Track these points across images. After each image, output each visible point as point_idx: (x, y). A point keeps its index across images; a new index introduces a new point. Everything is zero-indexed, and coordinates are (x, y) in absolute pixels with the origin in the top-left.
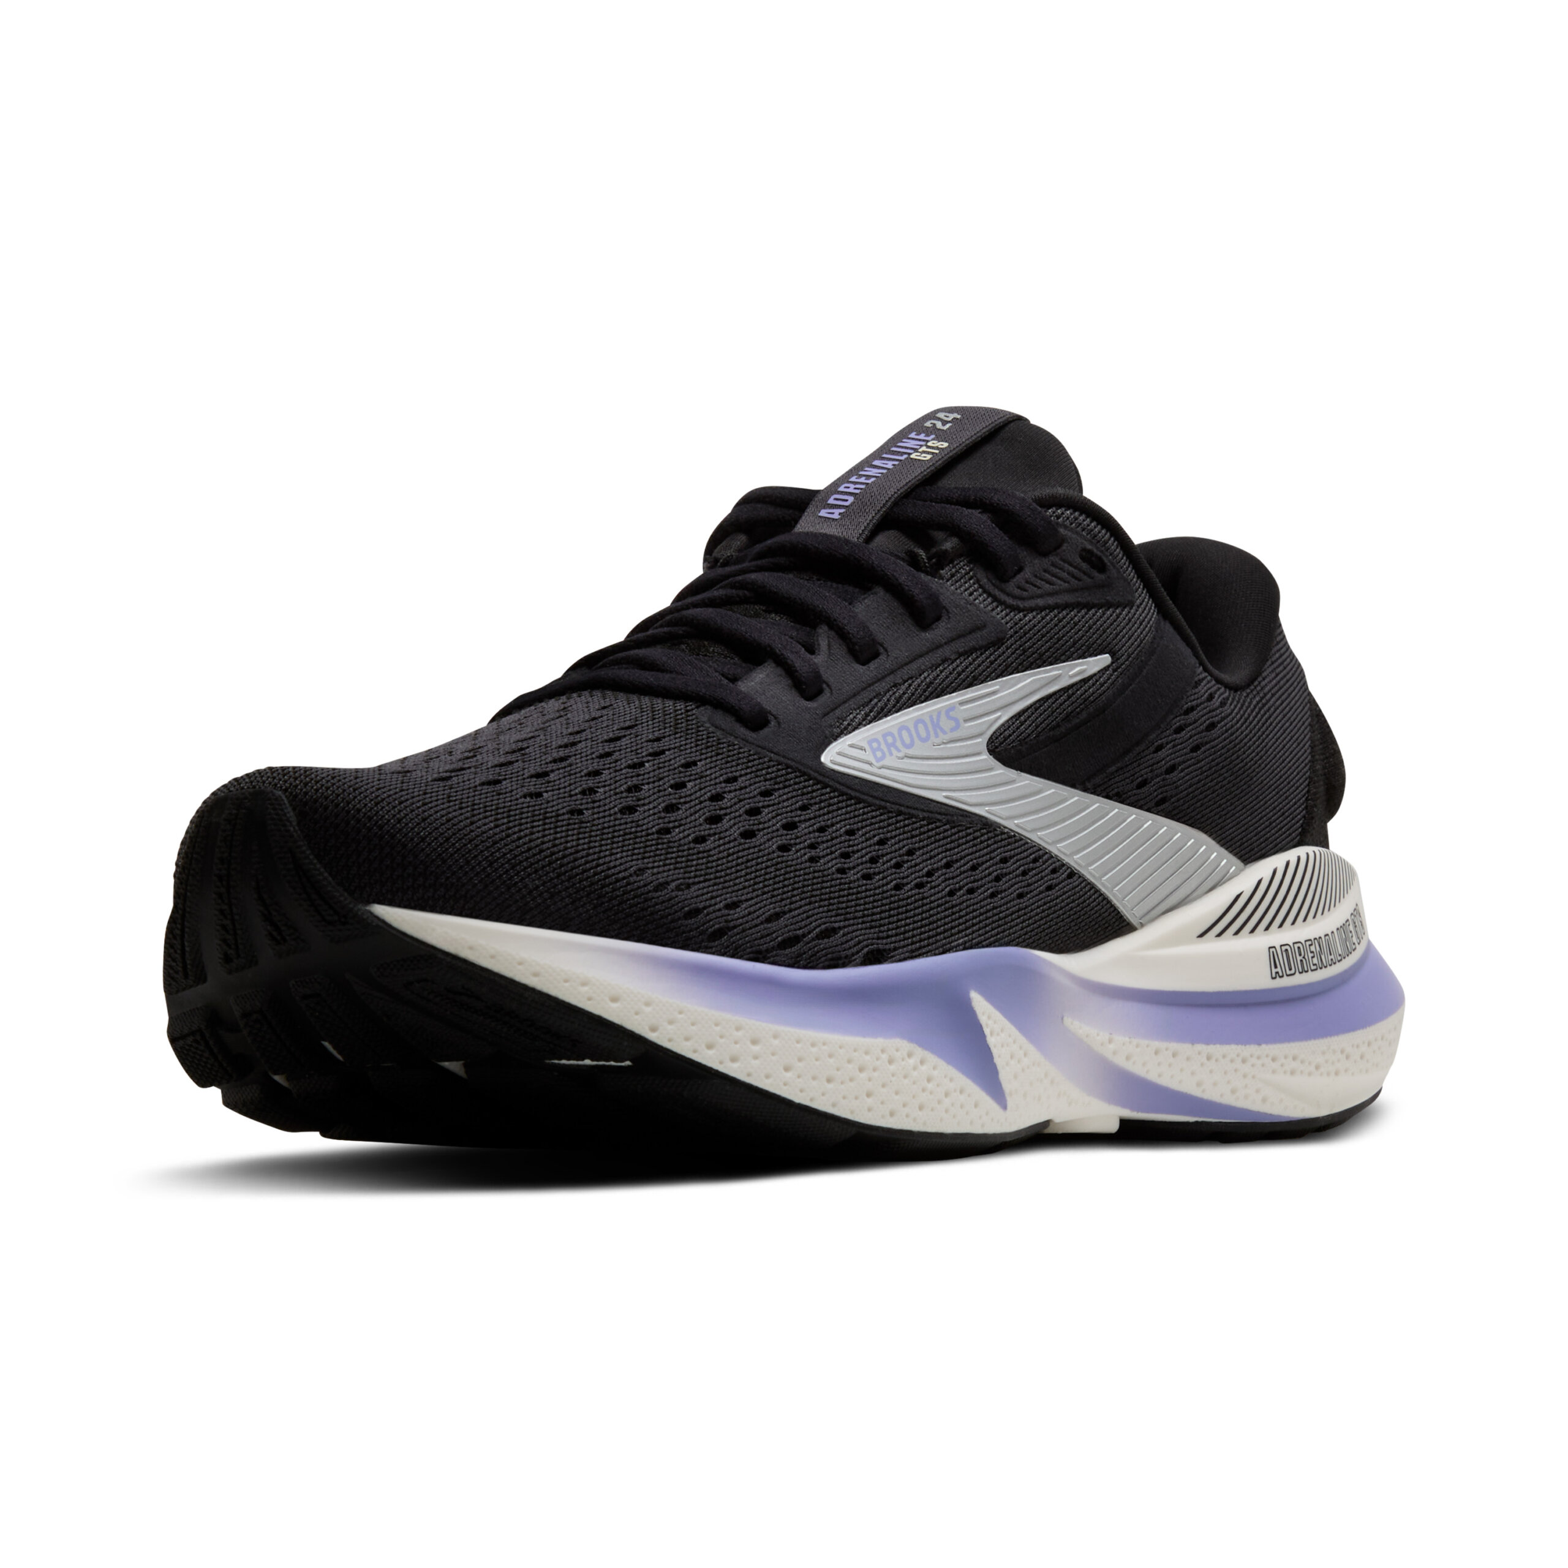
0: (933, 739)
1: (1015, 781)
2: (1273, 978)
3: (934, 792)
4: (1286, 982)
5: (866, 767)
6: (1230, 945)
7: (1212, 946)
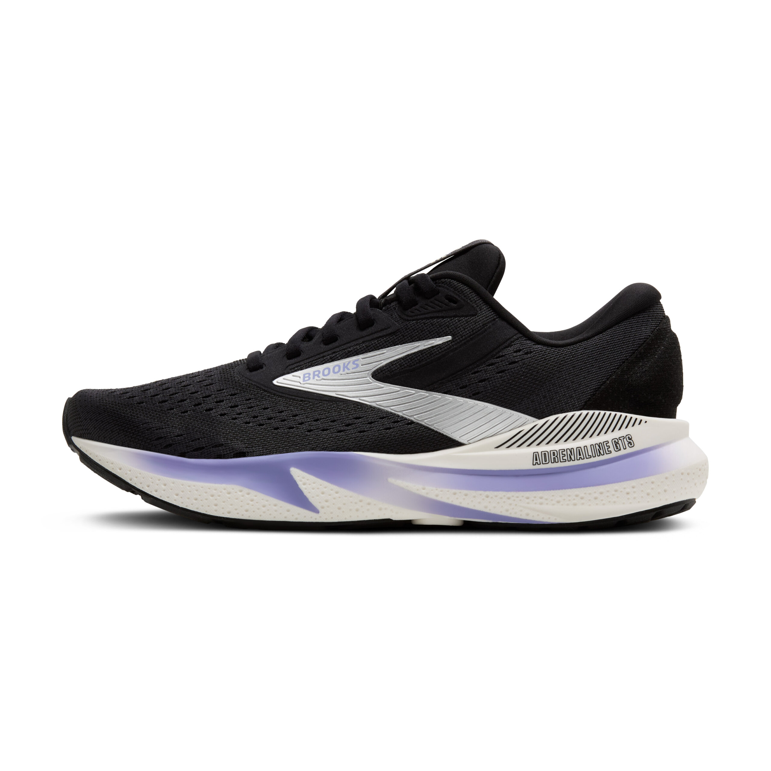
0: (341, 372)
1: (383, 387)
2: (533, 465)
3: (330, 392)
4: (542, 466)
5: (299, 384)
6: (514, 450)
7: (503, 451)
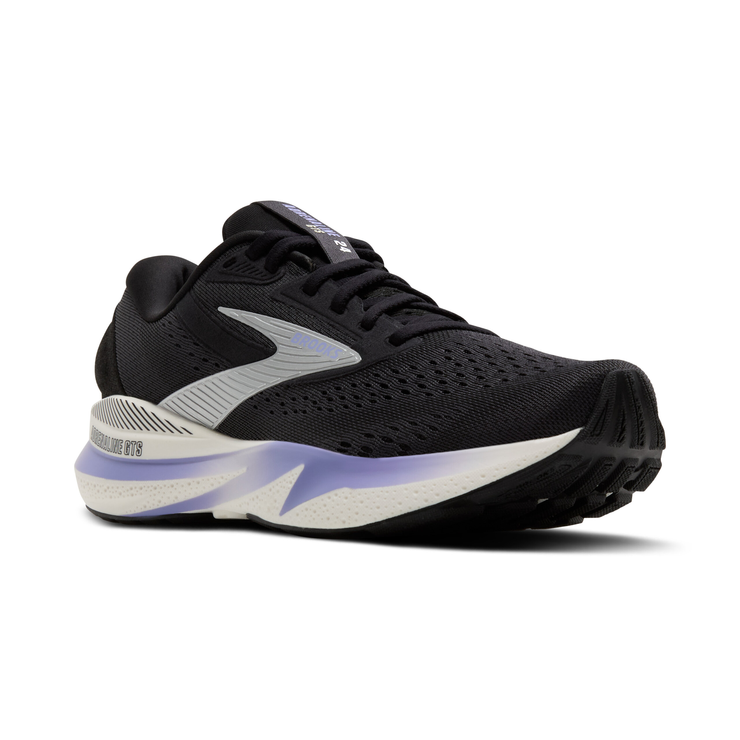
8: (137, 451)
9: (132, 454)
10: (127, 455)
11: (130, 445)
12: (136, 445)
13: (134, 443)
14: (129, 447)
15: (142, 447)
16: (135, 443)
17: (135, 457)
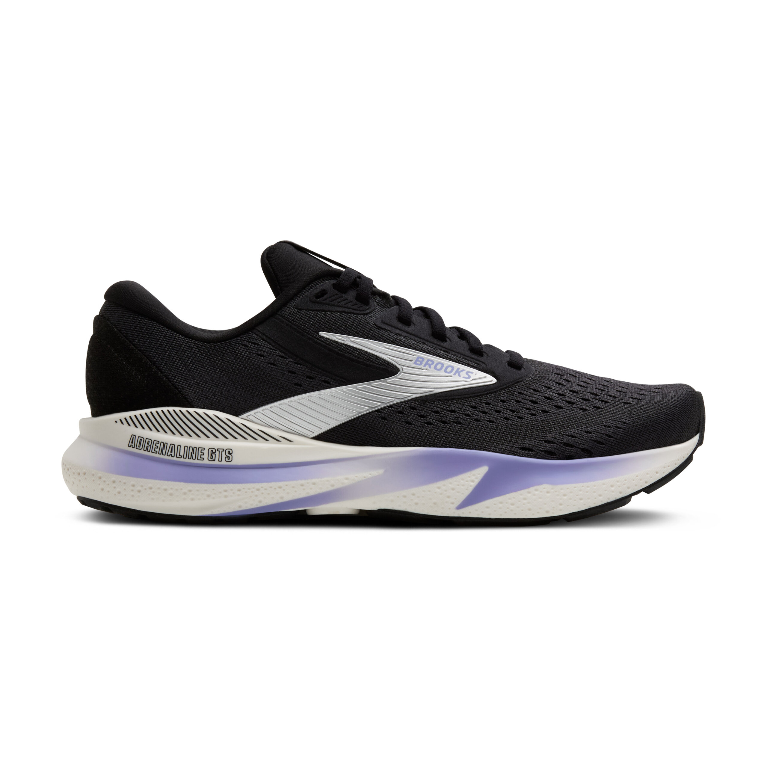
8: (225, 457)
9: (220, 460)
10: (213, 461)
11: (215, 452)
12: (224, 453)
13: (221, 451)
14: (215, 454)
15: (232, 453)
16: (223, 450)
17: (224, 463)
